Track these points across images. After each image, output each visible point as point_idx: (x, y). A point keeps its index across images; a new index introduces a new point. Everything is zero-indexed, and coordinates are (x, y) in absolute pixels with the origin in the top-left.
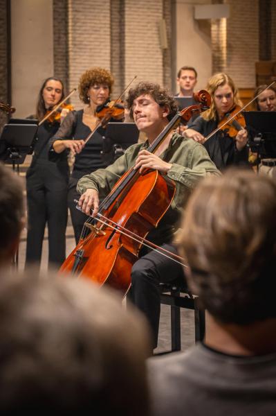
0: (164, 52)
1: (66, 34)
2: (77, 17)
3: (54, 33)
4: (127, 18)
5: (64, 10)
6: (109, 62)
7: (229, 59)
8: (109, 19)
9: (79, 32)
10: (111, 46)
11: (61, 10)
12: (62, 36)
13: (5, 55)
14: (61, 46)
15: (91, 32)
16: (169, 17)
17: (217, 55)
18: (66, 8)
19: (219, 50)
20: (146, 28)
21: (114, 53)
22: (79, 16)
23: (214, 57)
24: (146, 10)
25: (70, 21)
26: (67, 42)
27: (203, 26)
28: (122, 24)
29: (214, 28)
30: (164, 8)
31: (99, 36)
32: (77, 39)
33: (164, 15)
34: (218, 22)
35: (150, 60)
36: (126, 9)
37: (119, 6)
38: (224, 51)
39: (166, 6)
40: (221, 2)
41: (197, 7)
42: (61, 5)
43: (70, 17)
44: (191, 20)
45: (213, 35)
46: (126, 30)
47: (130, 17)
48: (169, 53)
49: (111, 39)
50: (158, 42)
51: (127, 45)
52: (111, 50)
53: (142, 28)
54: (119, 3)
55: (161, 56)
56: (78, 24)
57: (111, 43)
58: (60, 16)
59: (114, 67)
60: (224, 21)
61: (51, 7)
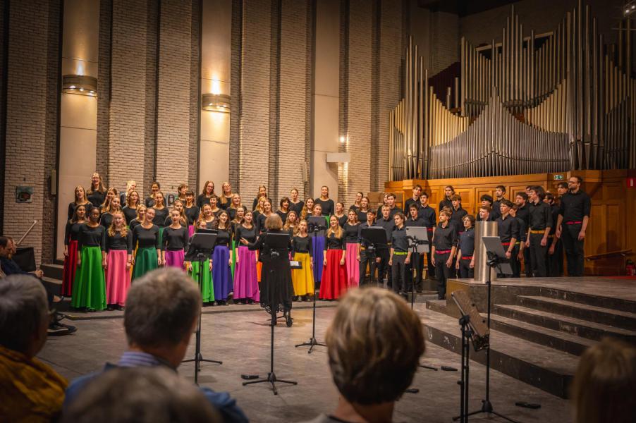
0: (305, 184)
1: (238, 170)
3: (230, 169)
4: (280, 160)
5: (237, 153)
7: (350, 190)
8: (268, 160)
9: (247, 169)
10: (269, 179)
11: (234, 154)
12: (235, 171)
14: (234, 178)
15: (255, 169)
16: (309, 160)
17: (342, 187)
18: (239, 152)
19: (343, 183)
22: (247, 157)
23: (339, 188)
24: (294, 155)
25: (241, 161)
26: (238, 175)
27: (332, 167)
28: (277, 164)
29: (340, 168)
30: (306, 154)
31: (260, 172)
32: (245, 174)
33: (306, 158)
34: (343, 164)
36: (280, 154)
37: (274, 152)
38: (346, 184)
39: (308, 153)
40: (345, 151)
41: (329, 154)
42: (235, 150)
43: (241, 158)
44: (324, 163)
45: (339, 174)
46: (279, 169)
47: (282, 159)
48: (309, 185)
49: (269, 174)
50: (301, 178)
51: (280, 179)
52: (269, 182)
53: (291, 167)
54: (275, 150)
55: (303, 187)
56: (246, 164)
57: (269, 177)
58: (234, 158)
59: (271, 193)
60: (347, 165)
61: (228, 151)
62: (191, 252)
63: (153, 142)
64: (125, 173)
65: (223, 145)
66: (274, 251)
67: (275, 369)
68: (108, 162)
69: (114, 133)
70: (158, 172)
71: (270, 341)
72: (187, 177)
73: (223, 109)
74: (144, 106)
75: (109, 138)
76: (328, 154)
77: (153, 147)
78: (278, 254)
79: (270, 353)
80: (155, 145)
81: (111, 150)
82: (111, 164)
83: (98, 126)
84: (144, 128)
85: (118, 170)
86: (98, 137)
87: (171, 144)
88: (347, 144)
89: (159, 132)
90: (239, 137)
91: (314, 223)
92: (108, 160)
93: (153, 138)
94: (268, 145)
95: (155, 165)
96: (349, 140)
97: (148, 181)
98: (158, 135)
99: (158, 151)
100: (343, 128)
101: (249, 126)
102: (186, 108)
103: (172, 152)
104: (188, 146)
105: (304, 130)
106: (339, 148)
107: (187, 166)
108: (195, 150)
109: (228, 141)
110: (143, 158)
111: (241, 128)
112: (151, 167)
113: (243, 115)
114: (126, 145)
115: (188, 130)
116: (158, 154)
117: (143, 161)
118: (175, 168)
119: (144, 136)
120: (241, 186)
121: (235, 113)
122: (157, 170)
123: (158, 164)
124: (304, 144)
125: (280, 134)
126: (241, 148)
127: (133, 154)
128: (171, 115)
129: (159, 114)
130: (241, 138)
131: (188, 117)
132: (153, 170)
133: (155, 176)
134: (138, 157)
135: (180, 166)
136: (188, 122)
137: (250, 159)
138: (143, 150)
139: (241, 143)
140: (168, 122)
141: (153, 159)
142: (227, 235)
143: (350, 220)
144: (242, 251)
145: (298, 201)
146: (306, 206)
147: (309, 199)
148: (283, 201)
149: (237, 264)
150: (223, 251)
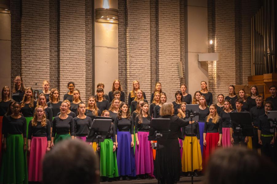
0: (181, 79)
1: (126, 70)
3: (119, 70)
5: (125, 56)
6: (150, 86)
7: (218, 84)
8: (150, 61)
9: (133, 68)
10: (151, 77)
12: (123, 71)
13: (92, 82)
14: (123, 77)
15: (140, 69)
16: (184, 60)
17: (211, 81)
18: (126, 55)
19: (212, 79)
20: (171, 66)
21: (153, 80)
22: (133, 59)
24: (171, 56)
25: (128, 62)
26: (126, 74)
27: (203, 65)
28: (157, 64)
29: (210, 66)
31: (144, 71)
32: (132, 73)
33: (181, 59)
34: (212, 62)
35: (173, 84)
36: (160, 56)
37: (155, 54)
38: (216, 79)
39: (182, 54)
40: (213, 51)
42: (123, 53)
43: (128, 60)
44: (196, 62)
45: (209, 71)
46: (160, 68)
47: (162, 60)
48: (184, 80)
49: (151, 73)
50: (178, 74)
51: (160, 76)
52: (151, 79)
53: (169, 66)
54: (155, 52)
55: (180, 82)
56: (132, 64)
57: (151, 75)
58: (122, 60)
59: (153, 88)
60: (216, 63)
61: (117, 55)
62: (91, 135)
63: (56, 49)
64: (35, 75)
65: (114, 50)
66: (158, 132)
68: (21, 66)
69: (25, 43)
70: (62, 73)
72: (85, 77)
73: (112, 21)
74: (49, 20)
75: (21, 46)
76: (199, 54)
77: (57, 53)
78: (161, 135)
80: (58, 51)
81: (23, 56)
82: (23, 67)
83: (12, 37)
84: (49, 38)
85: (29, 72)
86: (12, 46)
87: (71, 50)
88: (215, 46)
89: (61, 41)
90: (126, 43)
91: (190, 110)
92: (21, 64)
93: (57, 46)
94: (150, 49)
95: (59, 68)
96: (217, 43)
97: (53, 81)
98: (61, 43)
99: (61, 56)
100: (212, 33)
101: (134, 34)
102: (82, 21)
103: (72, 57)
104: (85, 51)
105: (179, 35)
106: (208, 49)
107: (85, 68)
108: (90, 54)
109: (117, 46)
110: (48, 62)
111: (128, 35)
112: (55, 70)
113: (128, 25)
114: (35, 52)
115: (85, 38)
116: (61, 58)
117: (49, 64)
118: (74, 70)
119: (49, 44)
120: (128, 83)
121: (122, 24)
122: (61, 72)
123: (61, 67)
124: (179, 47)
125: (159, 40)
126: (128, 52)
127: (41, 59)
128: (70, 26)
129: (61, 26)
130: (128, 44)
131: (85, 28)
132: (57, 72)
133: (59, 77)
134: (44, 62)
135: (79, 68)
136: (85, 32)
137: (136, 60)
138: (49, 55)
139: (128, 48)
140: (69, 33)
141: (57, 63)
142: (128, 122)
143: (225, 109)
144: (141, 136)
145: (186, 95)
146: (195, 98)
147: (197, 92)
148: (176, 94)
149: (138, 146)
150: (126, 135)
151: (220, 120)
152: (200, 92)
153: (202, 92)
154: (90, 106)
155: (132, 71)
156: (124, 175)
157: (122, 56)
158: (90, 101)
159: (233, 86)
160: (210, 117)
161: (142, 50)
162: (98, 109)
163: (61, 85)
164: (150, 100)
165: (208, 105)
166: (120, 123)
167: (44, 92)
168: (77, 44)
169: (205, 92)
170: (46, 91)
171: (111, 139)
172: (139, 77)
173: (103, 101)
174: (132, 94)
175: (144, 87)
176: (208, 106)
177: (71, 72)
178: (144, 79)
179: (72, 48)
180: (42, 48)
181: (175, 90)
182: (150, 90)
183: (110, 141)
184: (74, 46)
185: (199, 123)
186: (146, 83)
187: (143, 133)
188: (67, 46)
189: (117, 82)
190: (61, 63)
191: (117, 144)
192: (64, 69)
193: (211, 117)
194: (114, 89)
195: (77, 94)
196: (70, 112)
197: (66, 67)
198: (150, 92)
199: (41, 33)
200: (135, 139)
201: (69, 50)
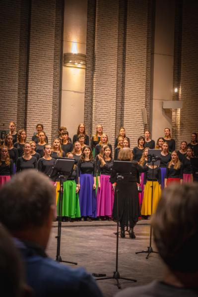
0: (145, 126)
1: (91, 114)
2: (98, 105)
3: (85, 114)
6: (114, 130)
7: (181, 131)
8: (115, 107)
9: (98, 113)
10: (116, 122)
12: (89, 115)
13: (57, 124)
14: (88, 121)
15: (105, 114)
16: (149, 107)
17: (174, 129)
18: (92, 100)
19: (176, 126)
22: (99, 104)
24: (136, 103)
25: (94, 107)
26: (91, 118)
27: (167, 112)
28: (122, 110)
29: (174, 114)
31: (109, 116)
32: (97, 117)
33: (146, 105)
34: (176, 110)
35: (137, 130)
36: (125, 102)
37: (121, 100)
38: (179, 126)
39: (147, 101)
40: (178, 99)
41: (164, 102)
42: (89, 98)
43: (94, 105)
44: (161, 109)
45: (173, 118)
46: (125, 113)
47: (127, 106)
48: (148, 127)
49: (116, 118)
50: (142, 121)
51: (125, 121)
52: (116, 124)
53: (133, 112)
54: (121, 98)
55: (144, 128)
56: (98, 109)
57: (116, 120)
58: (89, 105)
59: (117, 133)
60: (179, 111)
61: (83, 99)
63: (24, 91)
64: (3, 116)
65: (80, 94)
66: (119, 175)
67: (119, 270)
71: (116, 249)
72: (51, 120)
73: (80, 66)
74: (18, 63)
77: (25, 95)
78: (123, 177)
79: (116, 258)
80: (26, 93)
84: (17, 80)
87: (39, 93)
88: (180, 94)
89: (29, 84)
90: (92, 88)
93: (25, 88)
94: (115, 95)
95: (26, 110)
96: (182, 91)
97: (20, 122)
98: (29, 86)
99: (28, 98)
100: (177, 81)
101: (101, 79)
102: (50, 65)
103: (39, 99)
104: (52, 94)
105: (145, 82)
106: (173, 97)
107: (51, 111)
108: (57, 98)
109: (84, 91)
110: (16, 104)
111: (94, 81)
112: (22, 112)
113: (96, 70)
114: (3, 94)
115: (52, 82)
116: (28, 101)
117: (16, 106)
118: (41, 112)
119: (17, 86)
120: (93, 127)
121: (90, 69)
122: (28, 114)
123: (28, 109)
124: (145, 94)
125: (125, 86)
126: (94, 97)
127: (9, 101)
128: (39, 70)
129: (29, 69)
130: (94, 89)
131: (53, 71)
132: (24, 114)
133: (26, 118)
134: (12, 103)
135: (45, 111)
136: (52, 76)
137: (101, 105)
138: (17, 97)
139: (94, 93)
140: (37, 76)
141: (25, 105)
142: (91, 165)
143: (187, 155)
144: (103, 179)
145: (150, 140)
146: (158, 144)
147: (160, 138)
148: (139, 140)
149: (99, 188)
150: (88, 178)
151: (181, 166)
152: (163, 139)
153: (165, 139)
154: (55, 148)
155: (97, 115)
156: (85, 215)
157: (89, 101)
158: (56, 142)
159: (195, 134)
160: (171, 163)
161: (107, 96)
162: (62, 151)
163: (27, 126)
164: (114, 144)
165: (171, 151)
166: (83, 165)
167: (10, 132)
168: (44, 87)
169: (169, 139)
170: (12, 132)
171: (74, 181)
172: (104, 122)
173: (68, 144)
174: (95, 138)
175: (109, 132)
176: (170, 153)
177: (38, 114)
178: (109, 124)
179: (39, 91)
180: (11, 90)
181: (138, 136)
182: (114, 134)
183: (74, 183)
184: (42, 89)
185: (161, 168)
186: (111, 128)
187: (105, 176)
188: (35, 88)
189: (82, 126)
190: (28, 105)
191: (79, 185)
192: (31, 112)
193: (173, 164)
194: (79, 132)
195: (43, 136)
196: (34, 153)
197: (33, 110)
198: (114, 136)
199: (10, 75)
200: (97, 182)
201: (36, 93)
